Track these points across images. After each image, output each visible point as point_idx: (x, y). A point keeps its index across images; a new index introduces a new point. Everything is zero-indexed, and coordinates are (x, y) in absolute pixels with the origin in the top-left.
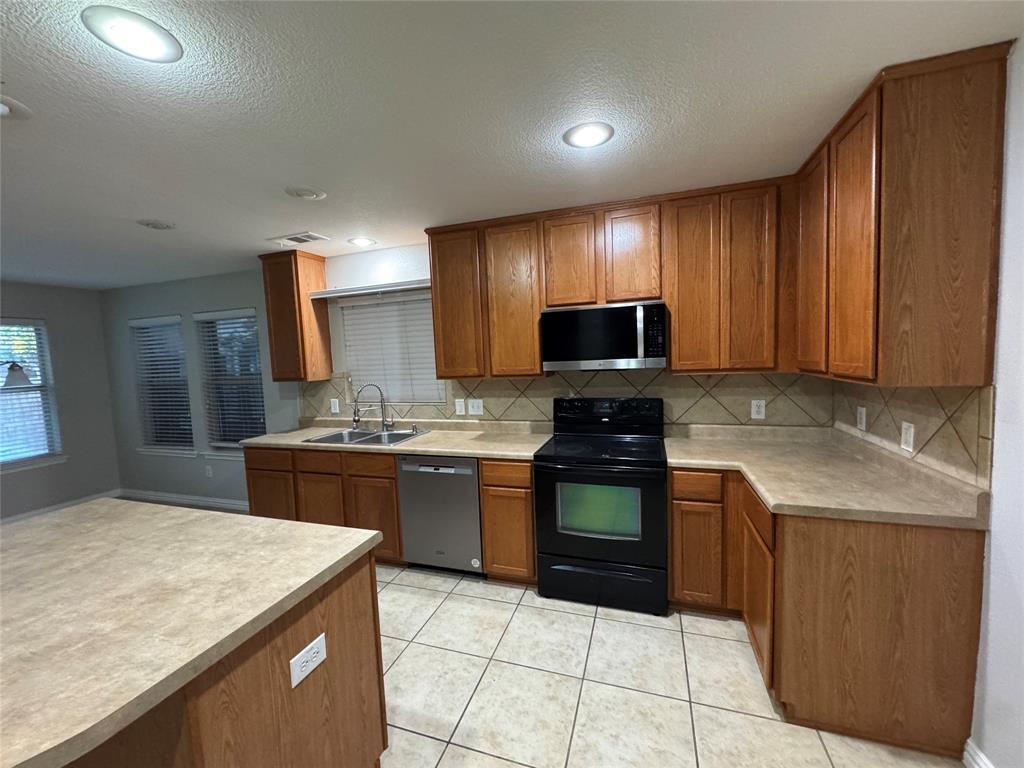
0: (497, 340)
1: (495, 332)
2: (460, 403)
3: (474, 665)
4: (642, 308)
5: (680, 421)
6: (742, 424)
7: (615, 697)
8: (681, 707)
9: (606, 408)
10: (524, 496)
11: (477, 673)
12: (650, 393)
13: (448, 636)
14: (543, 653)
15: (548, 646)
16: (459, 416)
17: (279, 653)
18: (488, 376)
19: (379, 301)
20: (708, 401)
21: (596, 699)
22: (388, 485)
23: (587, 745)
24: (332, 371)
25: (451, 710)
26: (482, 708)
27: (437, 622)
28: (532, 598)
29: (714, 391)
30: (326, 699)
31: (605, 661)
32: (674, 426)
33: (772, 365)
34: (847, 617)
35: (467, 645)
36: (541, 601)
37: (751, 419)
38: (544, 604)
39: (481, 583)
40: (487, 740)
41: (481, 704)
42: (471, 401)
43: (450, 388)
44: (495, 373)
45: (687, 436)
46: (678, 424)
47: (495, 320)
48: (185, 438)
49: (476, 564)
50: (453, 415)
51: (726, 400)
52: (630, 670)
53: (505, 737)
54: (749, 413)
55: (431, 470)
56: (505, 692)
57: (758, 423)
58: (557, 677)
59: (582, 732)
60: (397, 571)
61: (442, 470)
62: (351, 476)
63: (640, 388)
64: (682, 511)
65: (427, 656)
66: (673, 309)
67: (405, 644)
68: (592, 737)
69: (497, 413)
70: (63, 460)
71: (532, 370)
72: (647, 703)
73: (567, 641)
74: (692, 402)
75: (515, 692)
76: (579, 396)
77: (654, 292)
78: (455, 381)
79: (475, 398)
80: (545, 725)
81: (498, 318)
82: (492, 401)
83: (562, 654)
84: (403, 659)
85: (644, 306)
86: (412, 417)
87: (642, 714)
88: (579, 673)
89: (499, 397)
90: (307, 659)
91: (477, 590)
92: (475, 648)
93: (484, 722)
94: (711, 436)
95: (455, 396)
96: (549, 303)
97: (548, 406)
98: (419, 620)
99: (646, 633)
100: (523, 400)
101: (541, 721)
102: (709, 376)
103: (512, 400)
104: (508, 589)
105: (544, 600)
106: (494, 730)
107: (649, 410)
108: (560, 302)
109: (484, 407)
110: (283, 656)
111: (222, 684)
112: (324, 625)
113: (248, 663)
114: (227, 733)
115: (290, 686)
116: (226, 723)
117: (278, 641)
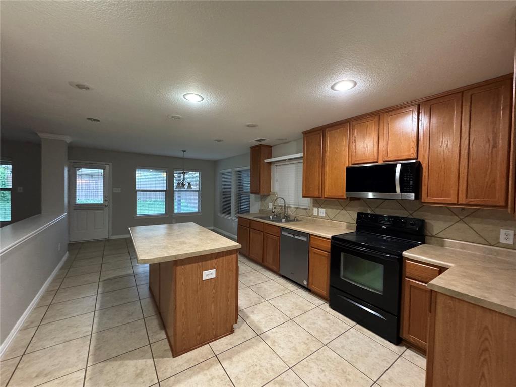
0: (327, 180)
1: (327, 177)
2: (315, 209)
3: (284, 318)
4: (400, 165)
5: (438, 236)
6: (491, 245)
7: (335, 359)
8: (367, 381)
9: (386, 221)
10: (327, 256)
11: (282, 321)
12: (418, 215)
13: (281, 305)
14: (315, 328)
15: (319, 327)
16: (315, 216)
17: (200, 267)
18: (323, 198)
19: (288, 163)
20: (461, 225)
21: (325, 354)
22: (277, 239)
23: (308, 366)
25: (266, 327)
26: (276, 332)
27: (280, 298)
28: (326, 307)
29: (466, 219)
30: (214, 290)
31: (342, 345)
32: (433, 238)
33: (503, 204)
34: (483, 376)
35: (285, 311)
36: (329, 309)
37: (499, 243)
38: (330, 311)
39: (307, 293)
40: (271, 342)
41: (277, 331)
42: (320, 209)
43: (312, 202)
44: (326, 196)
45: (442, 245)
46: (436, 237)
47: (328, 171)
48: (229, 213)
49: (305, 283)
50: (312, 216)
51: (476, 226)
52: (352, 354)
53: (278, 344)
54: (498, 238)
55: (292, 236)
56: (289, 332)
57: (507, 247)
58: (314, 338)
59: (309, 360)
60: (278, 276)
61: (296, 237)
62: (266, 233)
63: (411, 212)
64: (411, 285)
65: (269, 308)
66: (424, 166)
67: (264, 300)
68: (312, 365)
69: (332, 216)
70: (200, 214)
71: (342, 196)
72: (349, 369)
73: (330, 329)
74: (447, 225)
75: (293, 334)
76: (373, 213)
77: (412, 155)
78: (314, 199)
79: (322, 208)
80: (296, 350)
81: (329, 170)
82: (329, 210)
83: (323, 332)
84: (260, 305)
85: (402, 164)
86: (296, 214)
87: (343, 371)
88: (326, 342)
89: (333, 209)
90: (209, 274)
91: (303, 295)
92: (288, 313)
93: (274, 336)
94: (461, 249)
95: (314, 206)
96: (353, 163)
97: (355, 216)
98: (273, 296)
99: (376, 346)
100: (344, 212)
101: (295, 348)
102: (463, 209)
103: (339, 211)
104: (318, 299)
105: (331, 310)
106: (276, 340)
107: (412, 224)
108: (358, 162)
109: (326, 213)
110: (201, 269)
111: (183, 267)
112: (216, 267)
113: (190, 265)
114: (183, 281)
115: (202, 279)
116: (183, 278)
117: (200, 263)
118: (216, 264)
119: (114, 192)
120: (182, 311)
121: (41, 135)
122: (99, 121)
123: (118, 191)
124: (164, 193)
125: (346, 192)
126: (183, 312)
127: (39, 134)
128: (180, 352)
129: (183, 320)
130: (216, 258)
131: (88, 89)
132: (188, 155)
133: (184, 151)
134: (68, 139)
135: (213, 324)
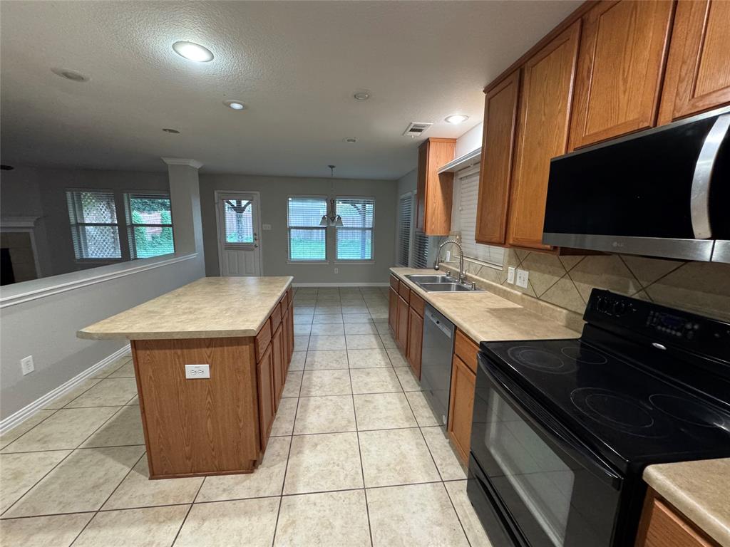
3: (354, 479)
11: (346, 485)
16: (509, 284)
18: (508, 245)
22: (420, 322)
24: (450, 230)
25: (308, 484)
26: (315, 504)
27: (383, 435)
30: (209, 398)
35: (371, 465)
40: (288, 520)
41: (318, 501)
42: (520, 271)
43: (507, 254)
44: (511, 242)
49: (445, 421)
50: (504, 282)
53: (292, 533)
56: (335, 515)
61: (439, 325)
65: (349, 447)
67: (353, 429)
69: (539, 290)
78: (512, 250)
79: (523, 268)
82: (537, 274)
84: (340, 436)
86: (480, 276)
89: (544, 272)
90: (197, 371)
91: (436, 442)
95: (510, 264)
98: (379, 425)
100: (567, 283)
103: (557, 278)
106: (297, 522)
109: (529, 280)
110: (181, 360)
111: (148, 352)
112: (210, 361)
113: (162, 352)
114: (151, 373)
115: (185, 377)
116: (150, 370)
117: (179, 352)
118: (209, 357)
119: (264, 229)
120: (155, 418)
121: (168, 161)
122: (176, 132)
123: (268, 227)
124: (324, 231)
125: (544, 231)
126: (157, 420)
127: (165, 160)
128: (158, 474)
129: (159, 431)
130: (208, 347)
131: (83, 79)
132: (337, 173)
133: (332, 167)
134: (196, 165)
135: (213, 450)
